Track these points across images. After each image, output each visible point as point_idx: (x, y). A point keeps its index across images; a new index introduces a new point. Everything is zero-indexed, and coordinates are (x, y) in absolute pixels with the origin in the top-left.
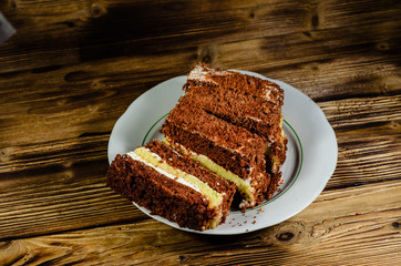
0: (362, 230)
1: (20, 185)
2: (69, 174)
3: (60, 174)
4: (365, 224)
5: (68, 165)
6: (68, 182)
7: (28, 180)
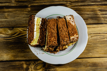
0: (99, 38)
1: (17, 11)
2: (29, 9)
3: (27, 9)
4: (101, 37)
5: (29, 6)
6: (29, 11)
7: (19, 9)
